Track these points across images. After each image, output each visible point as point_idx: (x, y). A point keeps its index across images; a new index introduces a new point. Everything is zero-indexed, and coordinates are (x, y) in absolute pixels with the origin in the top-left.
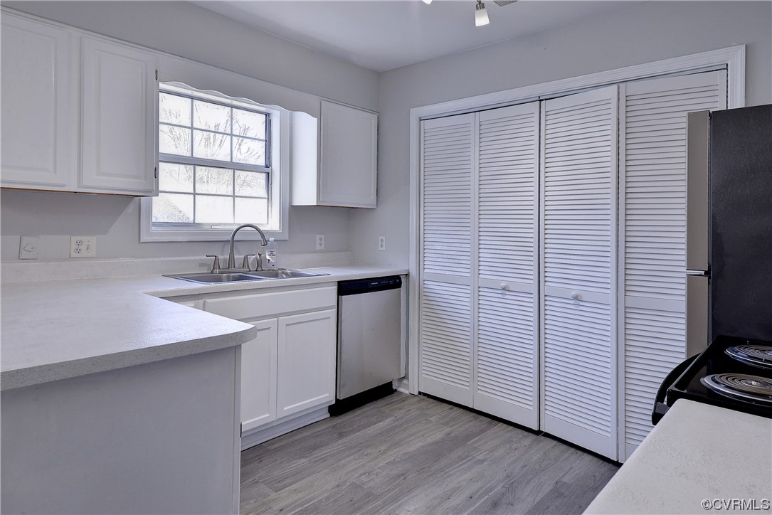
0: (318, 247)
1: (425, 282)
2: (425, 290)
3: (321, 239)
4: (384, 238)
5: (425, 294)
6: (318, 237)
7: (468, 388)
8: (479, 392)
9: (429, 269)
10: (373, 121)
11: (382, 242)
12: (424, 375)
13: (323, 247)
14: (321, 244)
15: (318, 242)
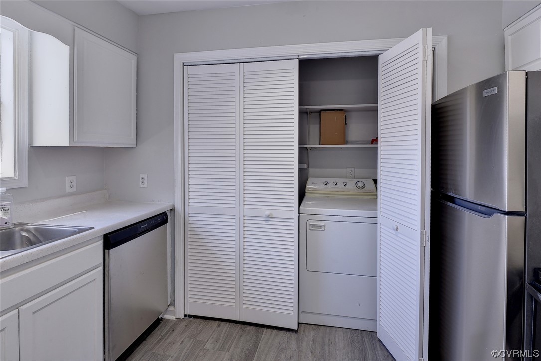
0: (68, 190)
1: (190, 215)
2: (190, 222)
3: (71, 181)
4: (145, 176)
5: (190, 226)
6: (68, 179)
7: (234, 304)
8: (245, 306)
9: (194, 202)
10: (133, 61)
11: (143, 178)
12: (190, 299)
13: (74, 190)
14: (71, 187)
15: (68, 184)
